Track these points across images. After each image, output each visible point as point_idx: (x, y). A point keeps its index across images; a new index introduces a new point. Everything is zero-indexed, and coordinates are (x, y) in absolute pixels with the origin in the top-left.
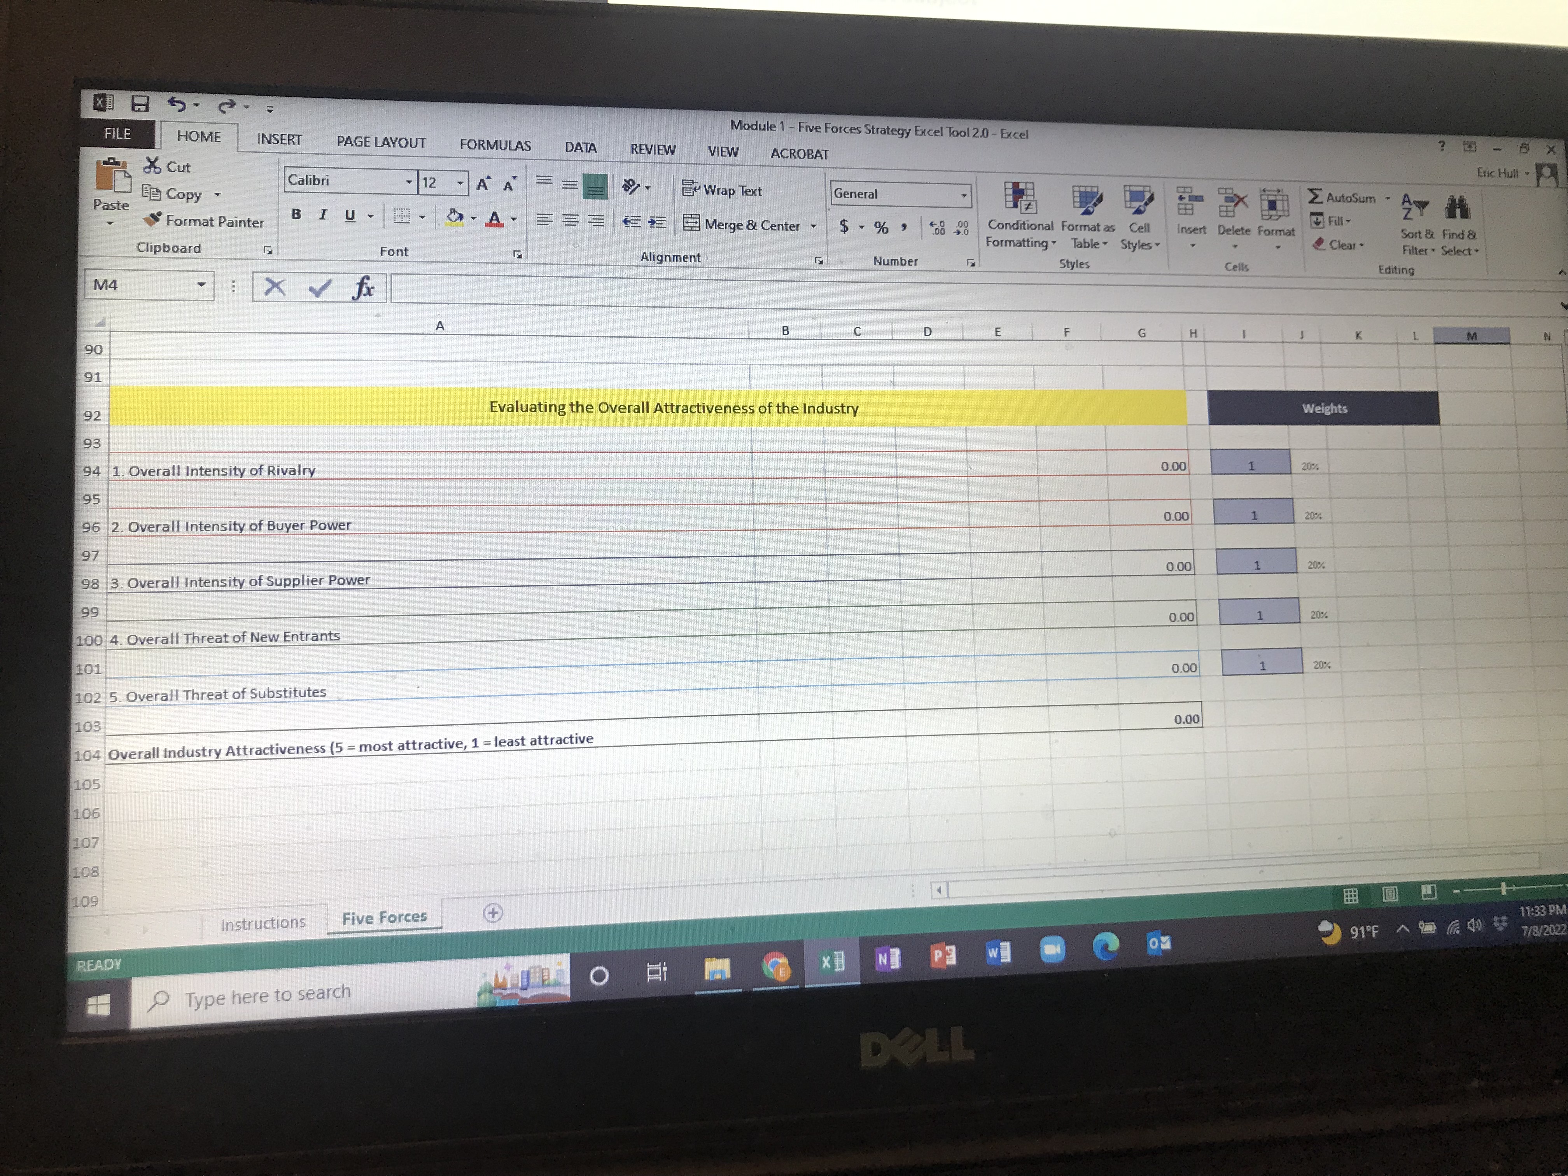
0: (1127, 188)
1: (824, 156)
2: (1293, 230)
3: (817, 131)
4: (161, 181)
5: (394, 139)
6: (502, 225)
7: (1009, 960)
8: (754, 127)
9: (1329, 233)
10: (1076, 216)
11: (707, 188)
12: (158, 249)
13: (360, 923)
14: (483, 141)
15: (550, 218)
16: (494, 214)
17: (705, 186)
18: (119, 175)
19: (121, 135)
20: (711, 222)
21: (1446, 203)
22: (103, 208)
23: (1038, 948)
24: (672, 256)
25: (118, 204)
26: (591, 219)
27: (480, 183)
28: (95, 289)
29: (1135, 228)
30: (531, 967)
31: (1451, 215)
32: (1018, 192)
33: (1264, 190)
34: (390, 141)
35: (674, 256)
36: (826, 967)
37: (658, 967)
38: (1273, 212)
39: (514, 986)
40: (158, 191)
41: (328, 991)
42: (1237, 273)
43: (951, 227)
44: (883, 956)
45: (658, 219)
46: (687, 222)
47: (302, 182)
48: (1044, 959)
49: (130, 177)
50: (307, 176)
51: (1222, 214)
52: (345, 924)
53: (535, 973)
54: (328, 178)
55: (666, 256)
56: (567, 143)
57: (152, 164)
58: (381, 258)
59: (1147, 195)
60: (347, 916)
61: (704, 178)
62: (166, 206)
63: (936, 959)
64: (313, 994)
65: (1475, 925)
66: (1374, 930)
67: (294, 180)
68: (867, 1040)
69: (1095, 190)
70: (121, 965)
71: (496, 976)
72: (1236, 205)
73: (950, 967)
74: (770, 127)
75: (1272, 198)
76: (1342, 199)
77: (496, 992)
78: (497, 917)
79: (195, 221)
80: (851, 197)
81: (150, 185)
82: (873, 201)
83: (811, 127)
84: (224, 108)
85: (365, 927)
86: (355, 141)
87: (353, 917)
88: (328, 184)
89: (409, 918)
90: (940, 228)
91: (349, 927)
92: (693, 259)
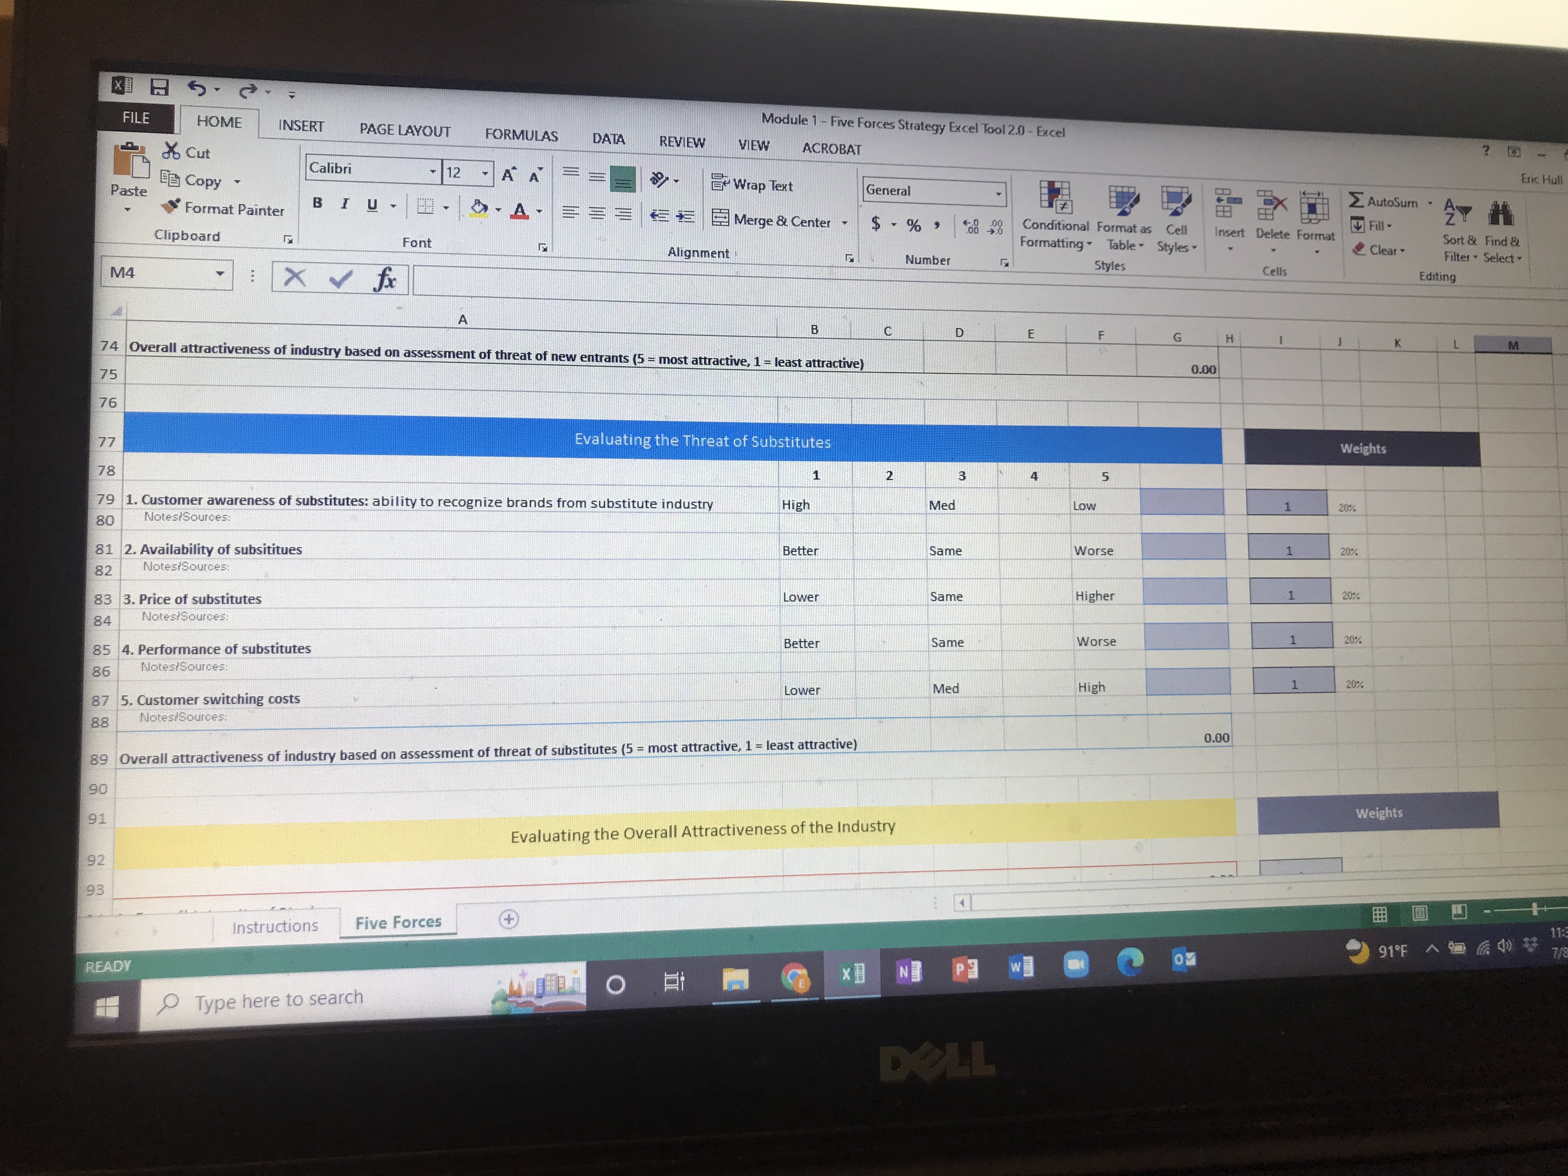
0: (1165, 189)
1: (856, 151)
2: (1333, 234)
3: (849, 126)
4: (181, 167)
5: (418, 127)
6: (527, 218)
7: (1031, 974)
8: (786, 121)
9: (1369, 237)
10: (1112, 217)
11: (737, 181)
12: (176, 236)
13: (374, 927)
14: (509, 130)
15: (577, 210)
16: (520, 205)
17: (735, 180)
18: (137, 161)
19: (140, 119)
20: (740, 218)
21: (1488, 209)
22: (121, 193)
23: (1061, 963)
24: (700, 252)
25: (136, 189)
26: (618, 212)
27: (505, 174)
28: (112, 276)
29: (1172, 229)
30: (547, 975)
31: (1494, 220)
32: (1053, 191)
33: (1304, 193)
34: (413, 129)
35: (702, 251)
36: (846, 978)
37: (675, 976)
38: (1312, 216)
39: (529, 994)
40: (177, 177)
41: (340, 996)
42: (1276, 277)
43: (984, 226)
44: (904, 968)
45: (687, 213)
46: (716, 217)
47: (323, 170)
48: (1066, 973)
49: (148, 162)
50: (329, 164)
51: (1261, 217)
52: (358, 928)
53: (551, 981)
54: (349, 166)
55: (694, 251)
56: (594, 134)
57: (171, 149)
58: (405, 249)
59: (1185, 197)
60: (361, 921)
61: (734, 172)
62: (185, 193)
63: (958, 973)
64: (325, 999)
65: (1505, 946)
66: (1402, 949)
67: (316, 167)
68: (886, 1054)
69: (1132, 190)
70: (130, 968)
71: (511, 983)
72: (1275, 208)
73: (972, 981)
74: (802, 121)
75: (1312, 201)
76: (1384, 203)
77: (511, 999)
78: (513, 923)
79: (214, 208)
80: (884, 193)
81: (168, 171)
82: (906, 198)
83: (844, 122)
84: (245, 93)
85: (378, 931)
86: (378, 129)
87: (367, 922)
88: (350, 172)
89: (423, 923)
90: (974, 227)
91: (362, 931)
92: (721, 254)
